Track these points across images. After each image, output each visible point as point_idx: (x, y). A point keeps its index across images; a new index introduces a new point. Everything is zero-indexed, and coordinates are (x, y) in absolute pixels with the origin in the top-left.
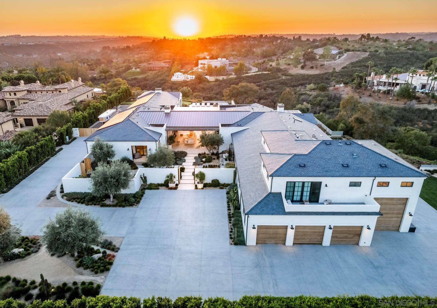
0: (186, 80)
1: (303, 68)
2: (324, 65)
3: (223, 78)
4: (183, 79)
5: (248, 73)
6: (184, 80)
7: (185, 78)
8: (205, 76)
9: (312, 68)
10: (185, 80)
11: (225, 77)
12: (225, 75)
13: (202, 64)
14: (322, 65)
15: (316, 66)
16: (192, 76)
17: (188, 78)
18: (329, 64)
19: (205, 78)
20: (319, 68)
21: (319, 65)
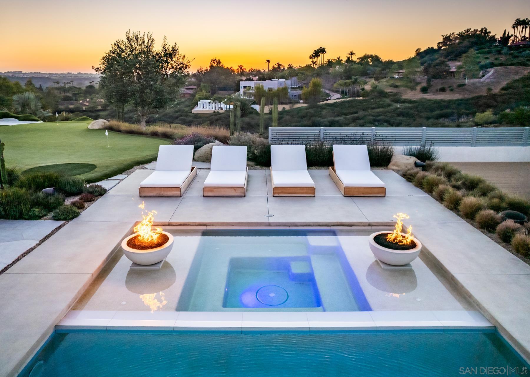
0: (218, 112)
1: (424, 90)
2: (465, 85)
3: (284, 108)
4: (214, 109)
5: (327, 100)
6: (214, 112)
7: (217, 108)
8: (252, 106)
9: (443, 90)
10: (216, 111)
11: (287, 107)
12: (287, 104)
13: (245, 87)
14: (461, 86)
15: (449, 87)
16: (228, 106)
17: (222, 109)
18: (474, 84)
19: (252, 108)
20: (457, 90)
21: (455, 86)
